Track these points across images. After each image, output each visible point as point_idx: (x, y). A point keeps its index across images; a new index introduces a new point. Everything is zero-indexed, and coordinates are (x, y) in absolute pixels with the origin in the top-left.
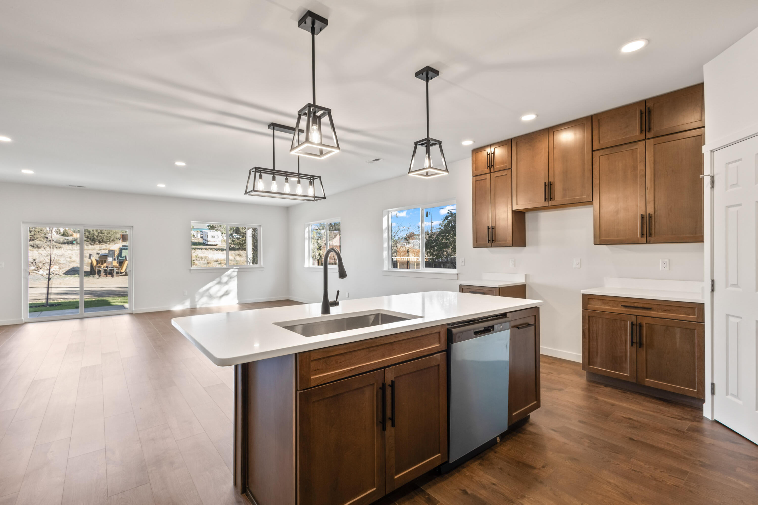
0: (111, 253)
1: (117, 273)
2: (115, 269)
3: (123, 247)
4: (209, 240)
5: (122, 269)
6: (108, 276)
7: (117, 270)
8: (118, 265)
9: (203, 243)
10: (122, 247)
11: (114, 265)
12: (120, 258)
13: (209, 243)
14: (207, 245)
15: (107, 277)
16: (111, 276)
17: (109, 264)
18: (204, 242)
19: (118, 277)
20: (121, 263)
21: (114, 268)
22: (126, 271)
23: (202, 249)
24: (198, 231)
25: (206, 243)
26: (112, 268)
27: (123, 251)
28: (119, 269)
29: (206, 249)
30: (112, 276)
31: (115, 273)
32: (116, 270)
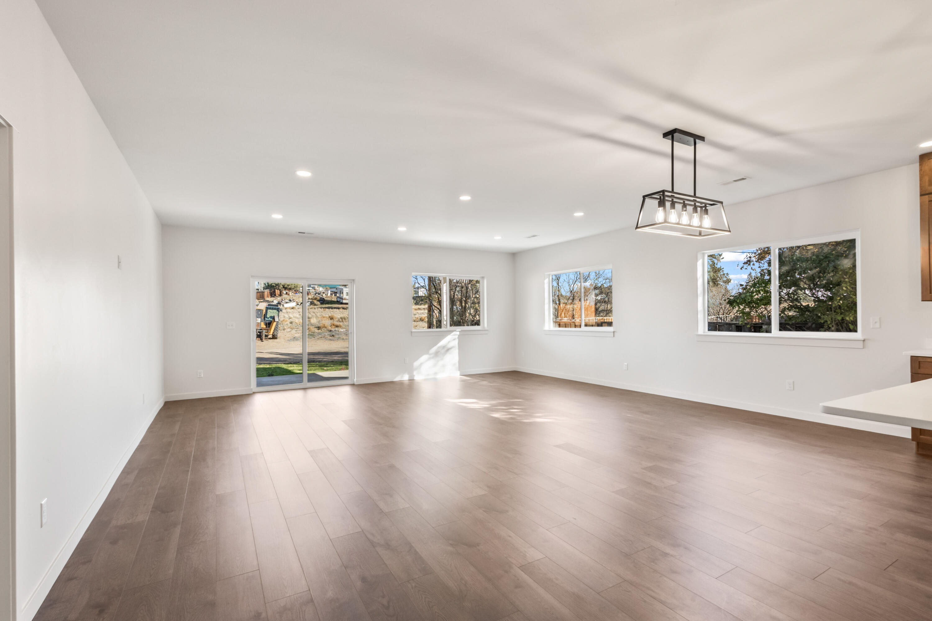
0: (260, 314)
1: (266, 336)
2: (264, 331)
3: (269, 307)
4: (345, 298)
5: (270, 332)
6: (257, 337)
7: (266, 332)
8: (265, 327)
9: (337, 301)
10: (267, 306)
11: (263, 327)
12: (266, 319)
13: (344, 301)
14: (342, 303)
16: (260, 339)
17: (258, 325)
18: (339, 300)
19: (267, 340)
20: (269, 325)
21: (262, 330)
22: (273, 334)
23: (339, 308)
24: (327, 287)
25: (341, 301)
26: (261, 330)
27: (269, 311)
28: (268, 331)
29: (343, 308)
30: (262, 340)
31: (264, 337)
32: (264, 333)
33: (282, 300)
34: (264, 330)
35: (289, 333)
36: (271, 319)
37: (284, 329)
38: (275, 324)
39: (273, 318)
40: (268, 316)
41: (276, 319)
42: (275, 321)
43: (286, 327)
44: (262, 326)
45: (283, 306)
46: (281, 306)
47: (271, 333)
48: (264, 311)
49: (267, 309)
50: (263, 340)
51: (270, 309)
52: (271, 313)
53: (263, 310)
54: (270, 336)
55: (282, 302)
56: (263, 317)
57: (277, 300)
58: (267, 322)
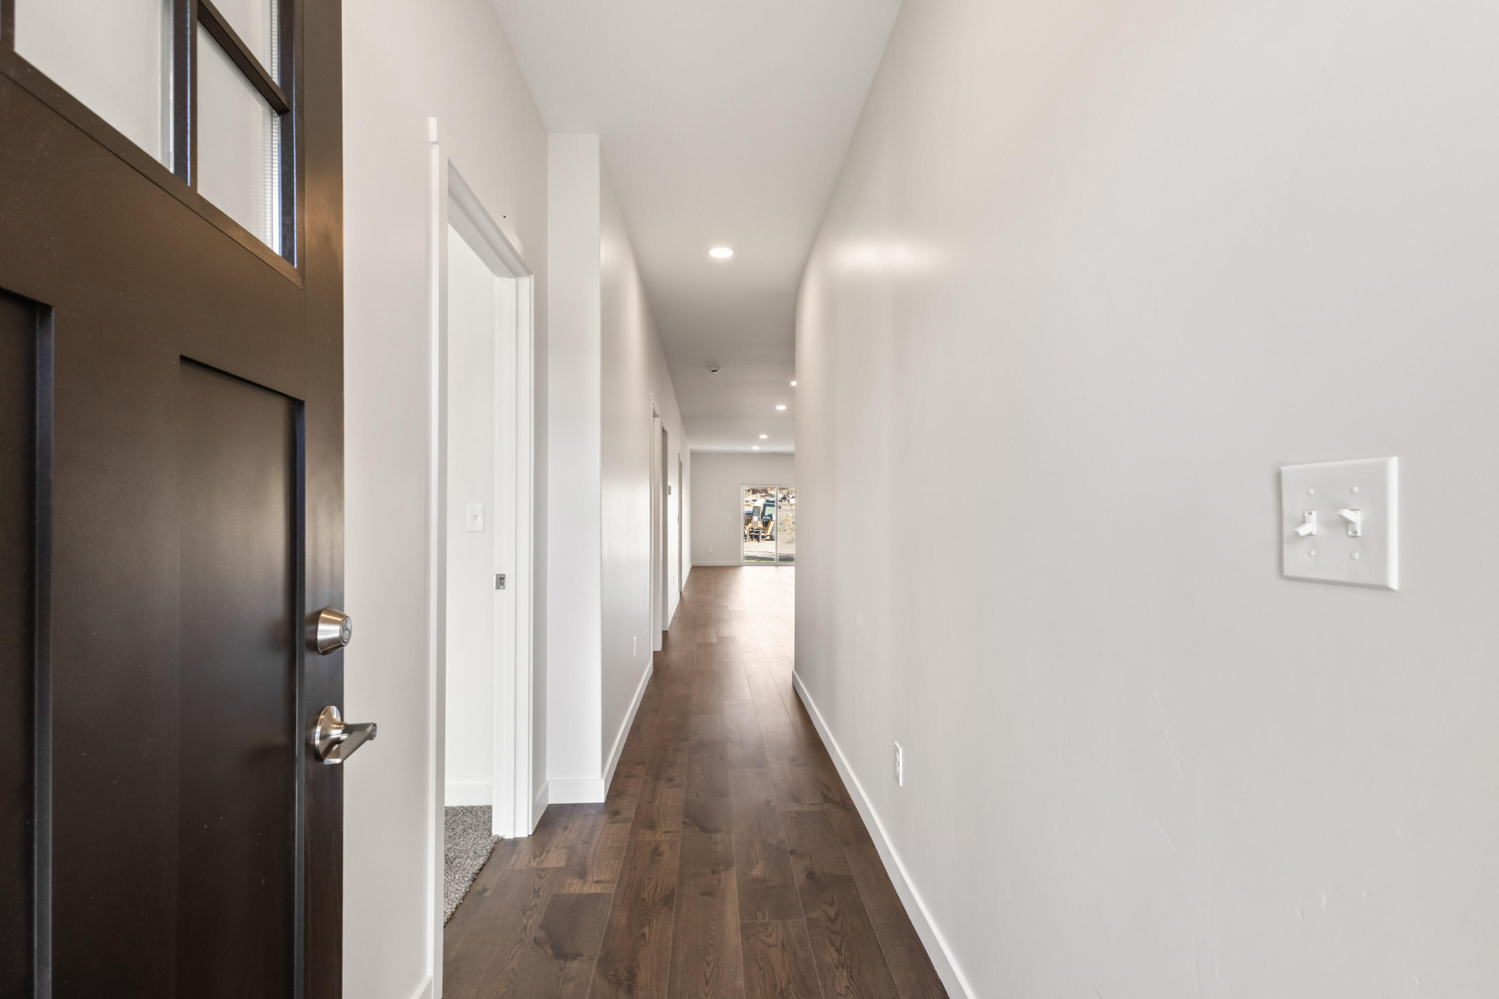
0: (756, 510)
1: (763, 537)
2: (761, 531)
3: (767, 503)
5: (767, 532)
6: (754, 539)
7: (763, 532)
8: (762, 526)
12: (764, 517)
15: (753, 541)
16: (756, 539)
17: (755, 525)
19: (764, 541)
20: (766, 524)
22: (771, 535)
26: (757, 529)
27: (767, 508)
30: (758, 540)
31: (760, 537)
33: (788, 493)
34: (761, 529)
35: (789, 535)
36: (769, 518)
37: (785, 531)
38: (772, 523)
39: (771, 516)
40: (766, 514)
41: (774, 518)
42: (772, 520)
43: (786, 528)
44: (759, 526)
45: (789, 501)
46: (787, 501)
47: (769, 534)
48: (762, 509)
49: (765, 505)
50: (760, 541)
51: (768, 505)
52: (769, 510)
53: (760, 507)
54: (768, 538)
55: (788, 496)
56: (761, 516)
57: (783, 494)
58: (765, 521)
